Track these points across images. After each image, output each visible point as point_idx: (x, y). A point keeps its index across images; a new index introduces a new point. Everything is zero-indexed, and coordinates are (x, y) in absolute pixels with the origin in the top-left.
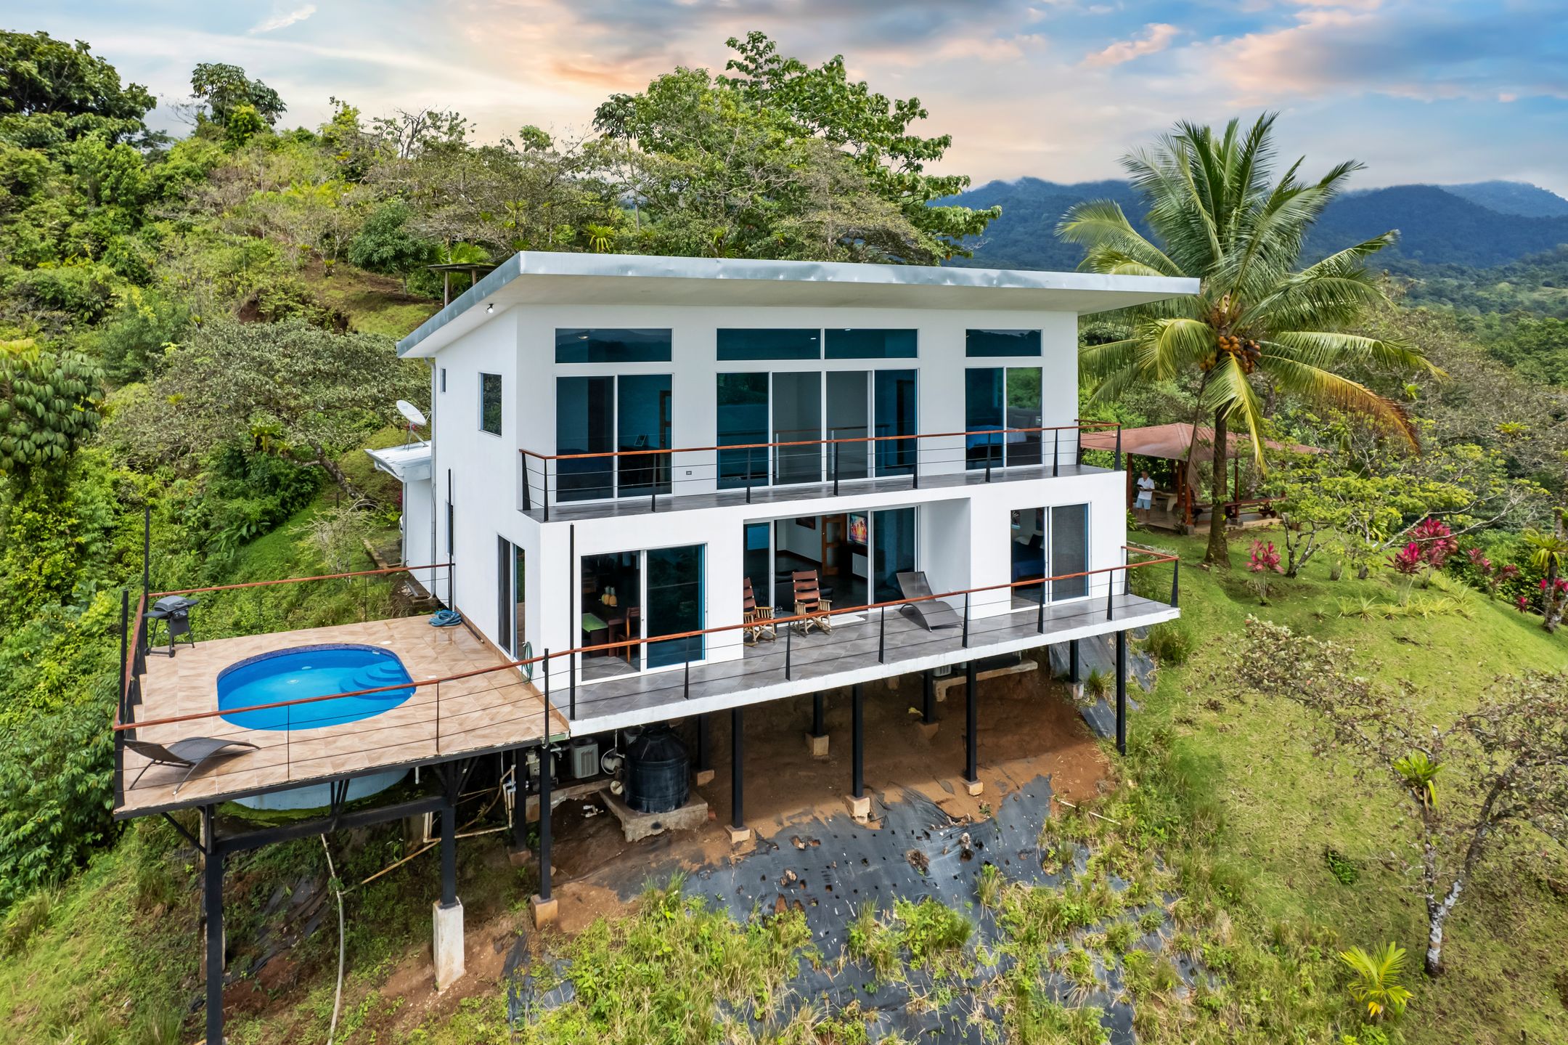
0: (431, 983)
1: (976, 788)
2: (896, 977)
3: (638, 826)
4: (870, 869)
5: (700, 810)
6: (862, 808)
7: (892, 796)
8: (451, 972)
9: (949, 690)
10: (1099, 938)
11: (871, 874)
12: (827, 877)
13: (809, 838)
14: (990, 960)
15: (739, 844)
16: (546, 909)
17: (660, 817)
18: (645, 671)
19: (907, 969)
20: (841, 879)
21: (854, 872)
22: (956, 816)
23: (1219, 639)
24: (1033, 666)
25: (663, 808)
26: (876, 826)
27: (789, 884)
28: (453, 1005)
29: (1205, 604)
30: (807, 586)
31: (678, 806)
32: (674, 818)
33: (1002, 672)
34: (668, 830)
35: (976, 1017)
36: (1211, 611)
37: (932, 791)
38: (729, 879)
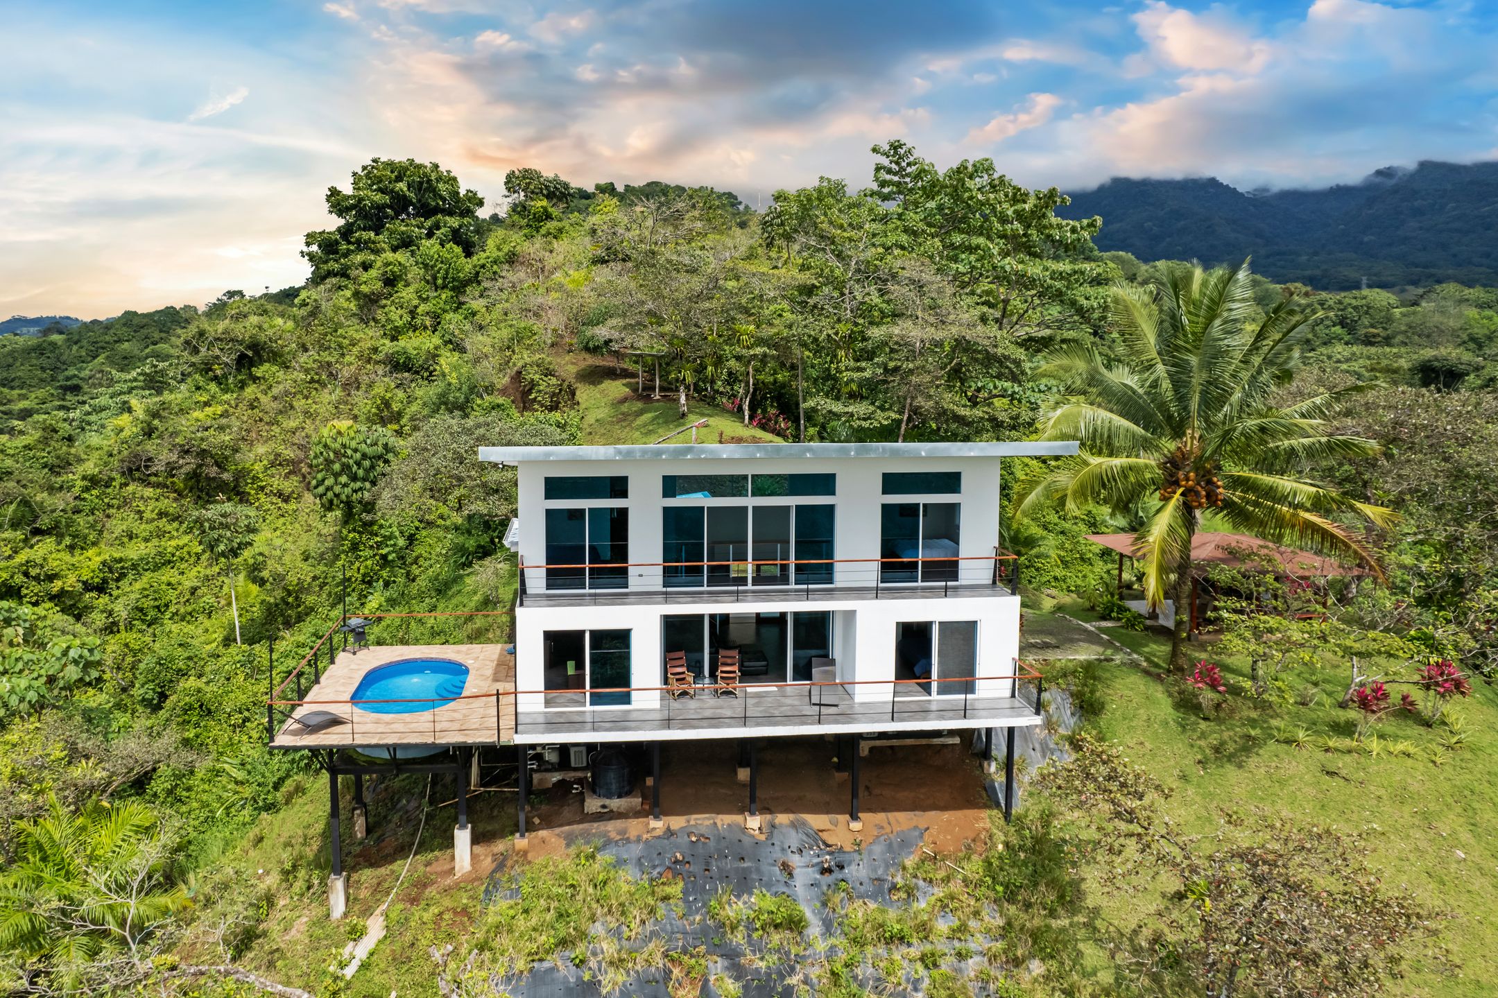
0: (451, 871)
1: (855, 826)
2: (739, 938)
3: (593, 804)
4: (745, 865)
5: (635, 801)
6: (754, 822)
7: (782, 819)
8: (462, 867)
9: (872, 749)
10: (914, 952)
11: (743, 869)
12: (708, 863)
13: (703, 835)
14: (821, 946)
15: (654, 829)
16: (520, 842)
17: (607, 802)
18: (588, 708)
19: (749, 936)
20: (718, 867)
21: (730, 864)
22: (830, 842)
23: (1142, 743)
24: (957, 740)
25: (609, 796)
26: (763, 837)
27: (676, 862)
28: (457, 886)
29: (1142, 711)
30: (729, 661)
31: (620, 796)
32: (615, 803)
33: (924, 741)
34: (612, 811)
35: (793, 980)
36: (1145, 717)
37: (816, 821)
38: (636, 850)
